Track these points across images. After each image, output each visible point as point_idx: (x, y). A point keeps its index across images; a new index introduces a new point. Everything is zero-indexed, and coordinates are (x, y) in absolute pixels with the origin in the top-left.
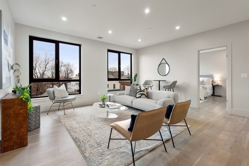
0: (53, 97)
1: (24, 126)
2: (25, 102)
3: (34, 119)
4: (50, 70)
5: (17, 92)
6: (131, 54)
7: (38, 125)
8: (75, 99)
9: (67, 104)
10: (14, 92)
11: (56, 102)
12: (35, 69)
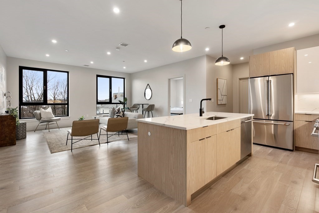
0: (39, 118)
1: (14, 132)
2: (14, 117)
3: (21, 132)
4: (51, 90)
5: (9, 112)
6: (124, 79)
7: (24, 136)
8: (59, 119)
9: (51, 125)
10: (7, 112)
11: (41, 122)
12: (32, 88)
